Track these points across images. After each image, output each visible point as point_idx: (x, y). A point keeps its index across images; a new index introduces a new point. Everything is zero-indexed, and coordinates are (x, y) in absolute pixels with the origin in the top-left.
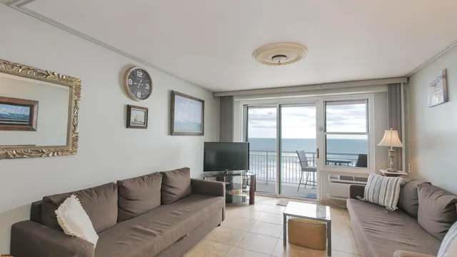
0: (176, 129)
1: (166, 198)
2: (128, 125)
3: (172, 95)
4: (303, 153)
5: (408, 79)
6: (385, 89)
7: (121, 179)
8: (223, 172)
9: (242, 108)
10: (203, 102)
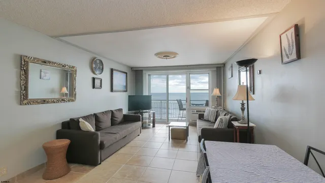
0: (114, 89)
1: (113, 123)
2: (94, 87)
3: (112, 70)
4: (180, 100)
5: (224, 65)
6: (215, 69)
7: (96, 112)
8: (138, 111)
9: (147, 77)
10: (126, 73)
